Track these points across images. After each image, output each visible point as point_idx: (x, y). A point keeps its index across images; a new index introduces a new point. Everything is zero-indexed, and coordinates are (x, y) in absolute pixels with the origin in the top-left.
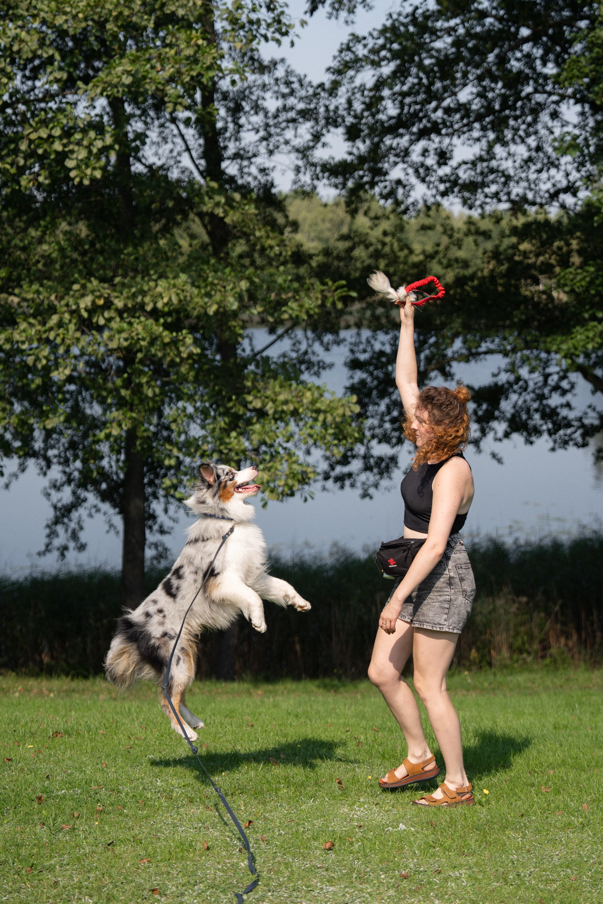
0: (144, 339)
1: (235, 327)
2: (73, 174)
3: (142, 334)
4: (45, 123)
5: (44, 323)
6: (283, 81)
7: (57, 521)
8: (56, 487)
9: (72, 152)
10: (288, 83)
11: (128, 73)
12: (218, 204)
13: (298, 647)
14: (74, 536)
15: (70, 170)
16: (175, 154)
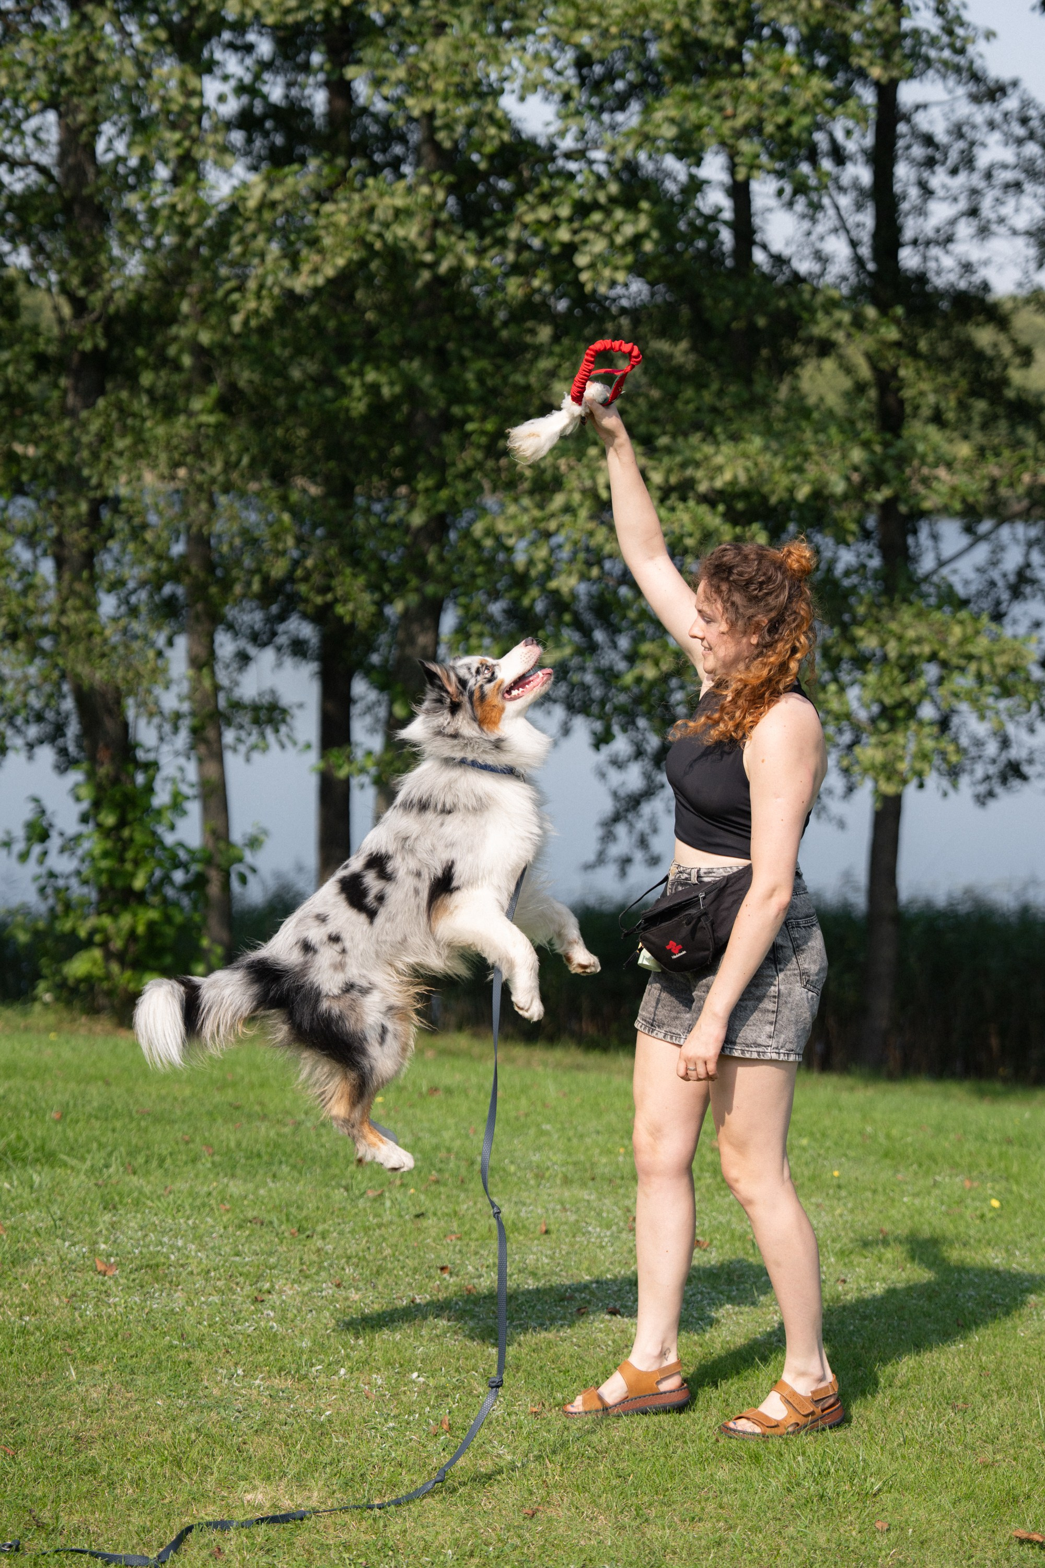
0: (691, 535)
1: (843, 520)
2: (584, 277)
3: (689, 527)
4: (545, 198)
5: (541, 506)
6: (1015, 115)
7: (617, 818)
8: (617, 763)
9: (585, 242)
10: (1024, 121)
11: (672, 121)
12: (838, 325)
13: (994, 1042)
14: (643, 842)
15: (580, 270)
16: (813, 237)
